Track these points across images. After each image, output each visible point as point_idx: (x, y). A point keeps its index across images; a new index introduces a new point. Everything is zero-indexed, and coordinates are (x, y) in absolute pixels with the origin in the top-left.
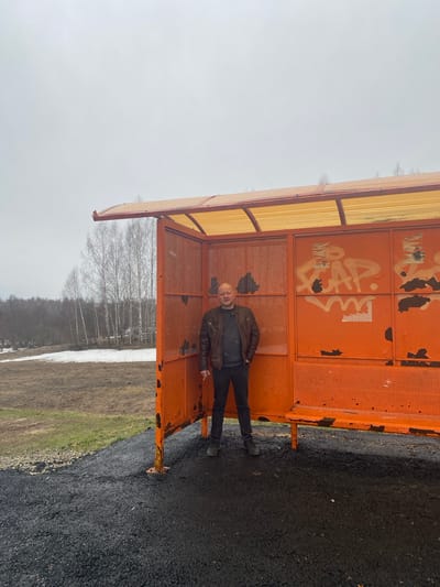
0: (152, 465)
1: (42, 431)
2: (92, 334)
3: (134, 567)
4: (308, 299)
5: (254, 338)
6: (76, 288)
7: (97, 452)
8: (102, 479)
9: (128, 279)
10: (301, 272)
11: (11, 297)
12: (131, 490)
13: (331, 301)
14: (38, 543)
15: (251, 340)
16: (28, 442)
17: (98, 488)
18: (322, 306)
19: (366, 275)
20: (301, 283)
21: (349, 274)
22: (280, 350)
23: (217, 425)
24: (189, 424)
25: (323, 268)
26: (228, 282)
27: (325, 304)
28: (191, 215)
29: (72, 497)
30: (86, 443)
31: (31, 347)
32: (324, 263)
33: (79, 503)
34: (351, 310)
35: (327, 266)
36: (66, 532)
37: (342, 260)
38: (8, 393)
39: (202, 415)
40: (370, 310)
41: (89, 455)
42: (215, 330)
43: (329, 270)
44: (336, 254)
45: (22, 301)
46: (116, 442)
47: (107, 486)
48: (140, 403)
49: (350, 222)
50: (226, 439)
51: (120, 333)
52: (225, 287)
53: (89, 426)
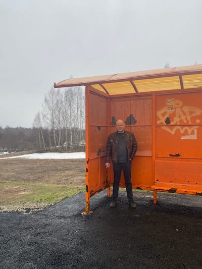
0: (84, 210)
1: (26, 193)
2: (48, 145)
3: (79, 261)
4: (163, 128)
5: (134, 148)
6: (39, 122)
7: (56, 203)
8: (60, 217)
9: (65, 118)
10: (159, 114)
11: (7, 126)
12: (74, 223)
13: (175, 129)
14: (31, 248)
15: (133, 149)
16: (20, 198)
17: (58, 221)
18: (170, 131)
19: (193, 115)
20: (159, 119)
21: (185, 114)
22: (148, 153)
23: (116, 191)
24: (102, 190)
25: (171, 111)
26: (121, 119)
27: (172, 130)
28: (102, 84)
29: (46, 226)
30: (48, 199)
31: (17, 151)
32: (172, 109)
33: (49, 228)
34: (186, 133)
35: (173, 110)
36: (44, 243)
37: (181, 107)
38: (7, 174)
39: (108, 186)
40: (196, 133)
41: (51, 205)
42: (114, 144)
43: (174, 113)
44: (178, 104)
45: (12, 128)
46: (65, 199)
47: (62, 220)
48: (72, 179)
49: (185, 87)
50: (120, 198)
51: (61, 144)
52: (120, 122)
53: (49, 190)
